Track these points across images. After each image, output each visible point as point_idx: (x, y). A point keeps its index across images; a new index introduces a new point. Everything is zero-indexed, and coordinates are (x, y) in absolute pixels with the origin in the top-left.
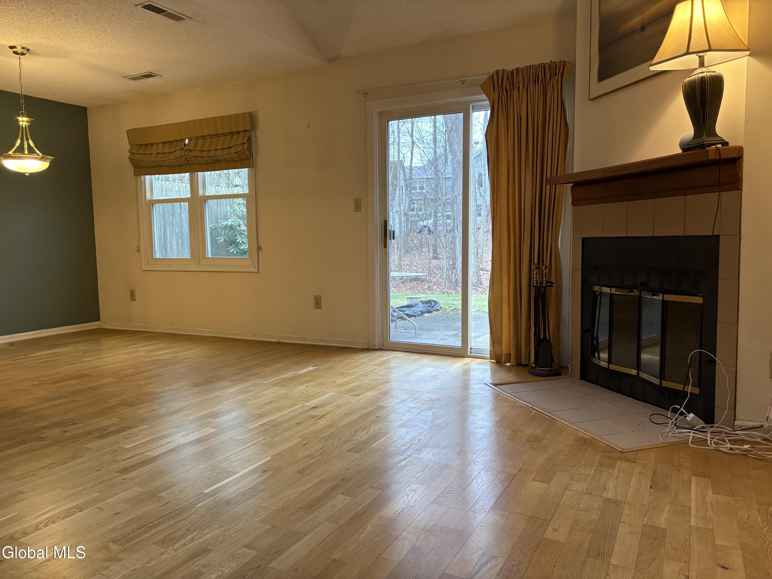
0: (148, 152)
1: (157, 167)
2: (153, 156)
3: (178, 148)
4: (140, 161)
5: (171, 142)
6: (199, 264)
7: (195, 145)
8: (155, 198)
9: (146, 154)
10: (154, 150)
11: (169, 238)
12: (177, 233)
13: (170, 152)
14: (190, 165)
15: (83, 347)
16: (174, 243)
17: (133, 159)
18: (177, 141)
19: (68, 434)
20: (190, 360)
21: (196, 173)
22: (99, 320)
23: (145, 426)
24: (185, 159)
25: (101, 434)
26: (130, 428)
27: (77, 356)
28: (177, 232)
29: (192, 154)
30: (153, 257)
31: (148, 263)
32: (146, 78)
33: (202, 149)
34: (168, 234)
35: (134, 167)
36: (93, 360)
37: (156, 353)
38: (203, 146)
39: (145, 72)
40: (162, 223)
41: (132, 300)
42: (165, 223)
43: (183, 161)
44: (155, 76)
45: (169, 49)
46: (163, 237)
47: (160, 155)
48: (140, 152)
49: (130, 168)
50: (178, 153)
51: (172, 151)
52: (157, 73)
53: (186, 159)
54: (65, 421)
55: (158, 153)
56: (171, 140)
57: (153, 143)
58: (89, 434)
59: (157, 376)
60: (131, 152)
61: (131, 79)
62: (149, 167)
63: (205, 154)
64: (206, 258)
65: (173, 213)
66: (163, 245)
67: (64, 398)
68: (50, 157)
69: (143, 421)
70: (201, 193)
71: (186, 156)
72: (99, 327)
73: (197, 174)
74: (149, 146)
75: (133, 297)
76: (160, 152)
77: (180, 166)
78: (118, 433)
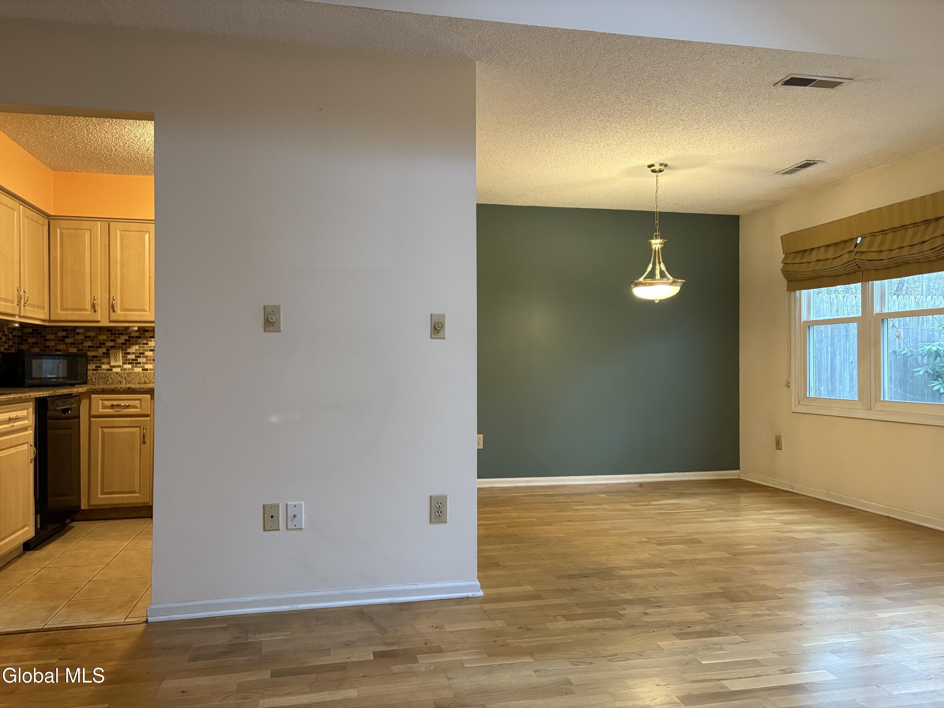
0: (805, 260)
1: (816, 278)
2: (812, 264)
3: (845, 251)
4: (795, 273)
5: (837, 244)
6: (869, 409)
7: (871, 244)
8: (813, 318)
9: (803, 263)
10: (814, 257)
11: (838, 368)
12: (852, 362)
13: (834, 257)
14: (861, 272)
15: (710, 501)
16: (847, 375)
17: (787, 271)
18: (845, 242)
19: (647, 619)
20: (839, 547)
21: (870, 282)
22: (738, 468)
23: (739, 638)
24: (855, 264)
25: (682, 631)
26: (718, 634)
27: (696, 513)
28: (850, 361)
29: (864, 257)
30: (806, 395)
31: (799, 403)
32: (804, 169)
33: (880, 249)
34: (837, 362)
35: (788, 281)
36: (714, 522)
37: (794, 527)
38: (882, 244)
39: (802, 161)
40: (830, 349)
41: (777, 449)
42: (834, 348)
43: (852, 268)
44: (814, 163)
45: (828, 126)
46: (829, 367)
47: (821, 263)
48: (795, 262)
49: (783, 282)
50: (846, 258)
51: (837, 255)
52: (818, 159)
53: (857, 264)
54: (651, 599)
55: (819, 260)
56: (837, 241)
57: (812, 248)
58: (669, 626)
59: (782, 563)
60: (785, 262)
61: (784, 173)
62: (806, 280)
63: (884, 255)
64: (880, 401)
65: (846, 335)
66: (829, 377)
67: (662, 568)
68: (681, 281)
69: (739, 628)
70: (877, 309)
71: (856, 260)
72: (738, 477)
73: (873, 285)
74: (807, 253)
75: (778, 445)
76: (820, 258)
77: (848, 274)
78: (701, 637)
